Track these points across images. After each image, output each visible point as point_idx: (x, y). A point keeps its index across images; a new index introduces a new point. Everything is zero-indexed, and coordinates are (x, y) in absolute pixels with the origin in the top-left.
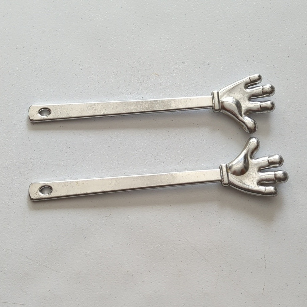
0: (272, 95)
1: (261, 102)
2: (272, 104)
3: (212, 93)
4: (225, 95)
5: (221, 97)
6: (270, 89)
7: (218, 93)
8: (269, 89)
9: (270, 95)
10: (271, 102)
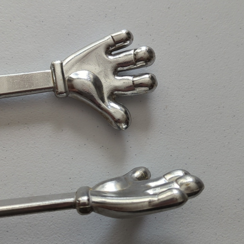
0: (151, 63)
1: (135, 76)
2: (153, 78)
3: (51, 64)
4: (74, 68)
5: (67, 71)
6: (147, 55)
7: (62, 64)
8: (145, 54)
9: (147, 64)
10: (150, 75)
